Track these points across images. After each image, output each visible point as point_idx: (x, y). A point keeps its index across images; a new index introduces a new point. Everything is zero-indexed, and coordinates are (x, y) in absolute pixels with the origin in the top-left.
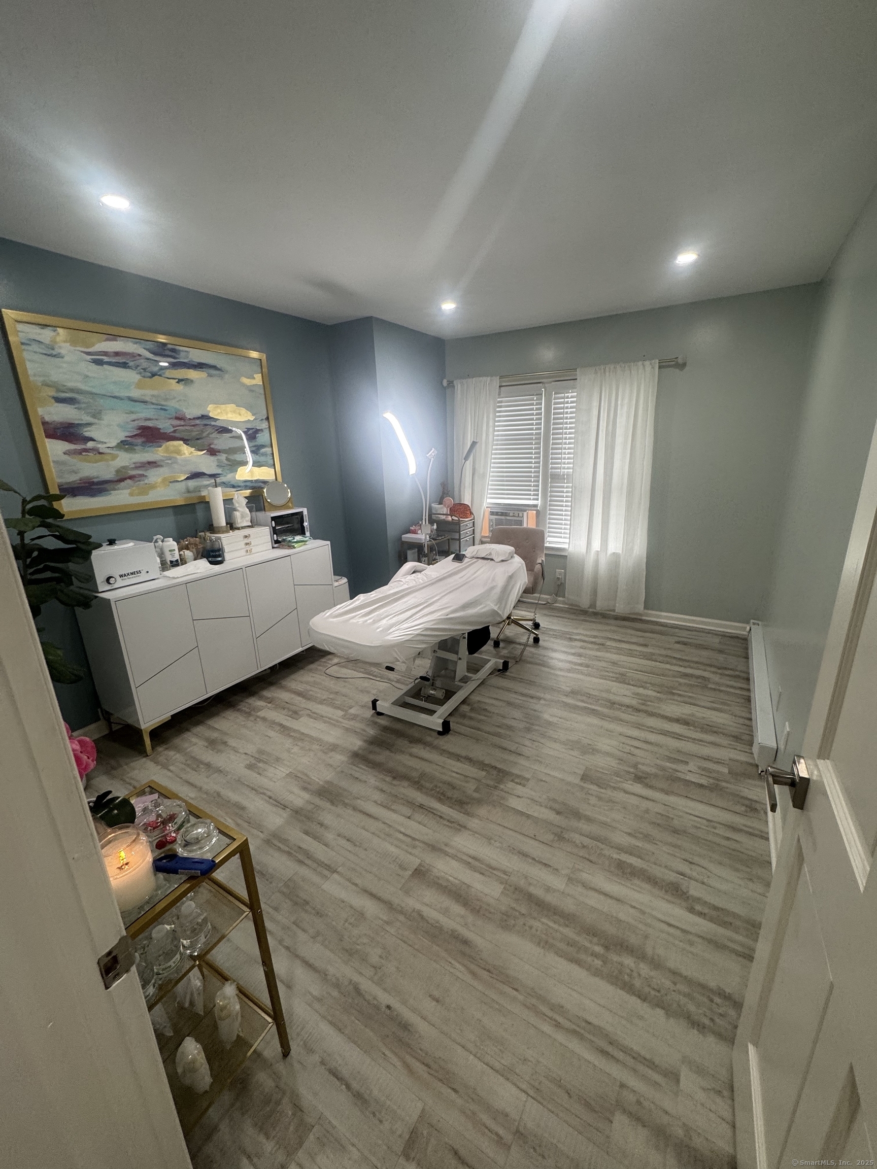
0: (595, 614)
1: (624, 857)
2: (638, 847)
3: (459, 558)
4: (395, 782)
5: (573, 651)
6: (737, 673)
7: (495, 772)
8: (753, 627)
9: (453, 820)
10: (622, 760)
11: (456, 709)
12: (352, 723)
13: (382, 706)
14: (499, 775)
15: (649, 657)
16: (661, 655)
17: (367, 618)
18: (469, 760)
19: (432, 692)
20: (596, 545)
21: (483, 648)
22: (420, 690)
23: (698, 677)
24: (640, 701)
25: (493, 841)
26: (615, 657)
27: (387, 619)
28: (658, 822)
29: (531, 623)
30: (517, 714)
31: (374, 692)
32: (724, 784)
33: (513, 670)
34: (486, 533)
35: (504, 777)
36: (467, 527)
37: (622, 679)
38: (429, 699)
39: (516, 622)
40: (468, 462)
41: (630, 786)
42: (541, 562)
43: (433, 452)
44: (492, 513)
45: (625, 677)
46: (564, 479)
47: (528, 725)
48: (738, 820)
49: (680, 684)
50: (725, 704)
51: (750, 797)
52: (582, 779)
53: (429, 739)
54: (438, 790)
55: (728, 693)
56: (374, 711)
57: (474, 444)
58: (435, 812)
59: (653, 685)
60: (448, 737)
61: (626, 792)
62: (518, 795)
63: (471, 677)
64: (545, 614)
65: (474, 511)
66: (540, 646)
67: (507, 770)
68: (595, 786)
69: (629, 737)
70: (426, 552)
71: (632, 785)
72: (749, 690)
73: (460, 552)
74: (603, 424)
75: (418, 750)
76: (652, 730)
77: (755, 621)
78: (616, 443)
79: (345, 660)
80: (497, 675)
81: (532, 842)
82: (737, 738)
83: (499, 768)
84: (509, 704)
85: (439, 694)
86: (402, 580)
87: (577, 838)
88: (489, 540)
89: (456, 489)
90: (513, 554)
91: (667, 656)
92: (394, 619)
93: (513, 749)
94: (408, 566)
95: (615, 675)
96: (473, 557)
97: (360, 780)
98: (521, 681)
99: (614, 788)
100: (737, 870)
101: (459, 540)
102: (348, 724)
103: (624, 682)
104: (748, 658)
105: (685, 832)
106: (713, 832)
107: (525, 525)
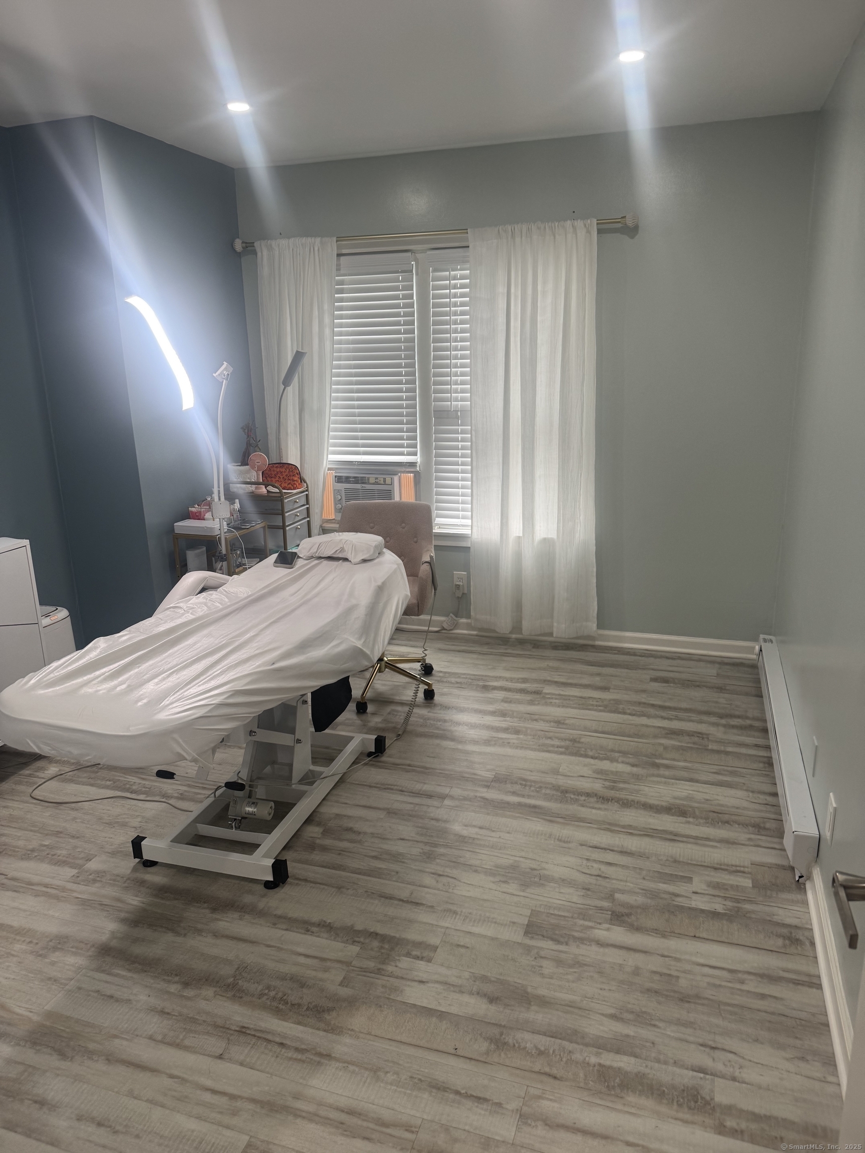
0: (522, 642)
1: (610, 1059)
2: (628, 1036)
3: (287, 559)
4: (186, 993)
5: (491, 708)
6: (748, 722)
7: (376, 944)
8: (763, 645)
9: (303, 1047)
10: (588, 890)
11: (297, 835)
12: (93, 889)
13: (152, 848)
14: (382, 948)
15: (613, 707)
16: (629, 702)
17: (115, 682)
18: (327, 927)
19: (249, 809)
20: (516, 528)
21: (340, 719)
22: (227, 807)
23: (691, 734)
24: (607, 784)
25: (381, 1074)
26: (558, 712)
27: (156, 680)
28: (655, 986)
29: (418, 666)
30: (406, 830)
31: (135, 822)
32: (747, 906)
33: (393, 752)
34: (330, 513)
35: (392, 949)
36: (297, 505)
37: (574, 748)
38: (244, 822)
39: (392, 666)
40: (290, 389)
41: (605, 933)
42: (428, 559)
43: (225, 369)
44: (339, 479)
45: (577, 745)
46: (458, 418)
47: (427, 848)
48: (773, 963)
49: (666, 748)
50: (733, 773)
51: (788, 921)
52: (526, 933)
53: (248, 899)
54: (272, 994)
55: (737, 755)
56: (137, 860)
57: (298, 356)
58: (270, 1037)
59: (624, 753)
60: (284, 891)
61: (600, 944)
62: (420, 979)
63: (322, 773)
64: (440, 649)
65: (306, 475)
66: (435, 705)
67: (397, 936)
68: (550, 943)
69: (596, 847)
70: (224, 552)
71: (608, 930)
72: (768, 748)
73: (285, 548)
74: (515, 325)
75: (230, 923)
76: (630, 830)
77: (767, 637)
78: (538, 356)
79: (73, 767)
80: (366, 764)
81: (452, 1061)
82: (758, 828)
83: (382, 935)
84: (391, 813)
85: (264, 811)
86: (181, 605)
87: (529, 1040)
88: (337, 526)
89: (272, 438)
90: (381, 550)
91: (640, 703)
92: (170, 679)
93: (404, 895)
94: (191, 579)
95: (563, 744)
96: (312, 557)
97: (117, 1000)
98: (409, 768)
99: (582, 940)
100: (781, 1047)
101: (283, 527)
102: (85, 891)
103: (577, 754)
104: (762, 697)
105: (697, 996)
106: (740, 990)
107: (397, 498)
